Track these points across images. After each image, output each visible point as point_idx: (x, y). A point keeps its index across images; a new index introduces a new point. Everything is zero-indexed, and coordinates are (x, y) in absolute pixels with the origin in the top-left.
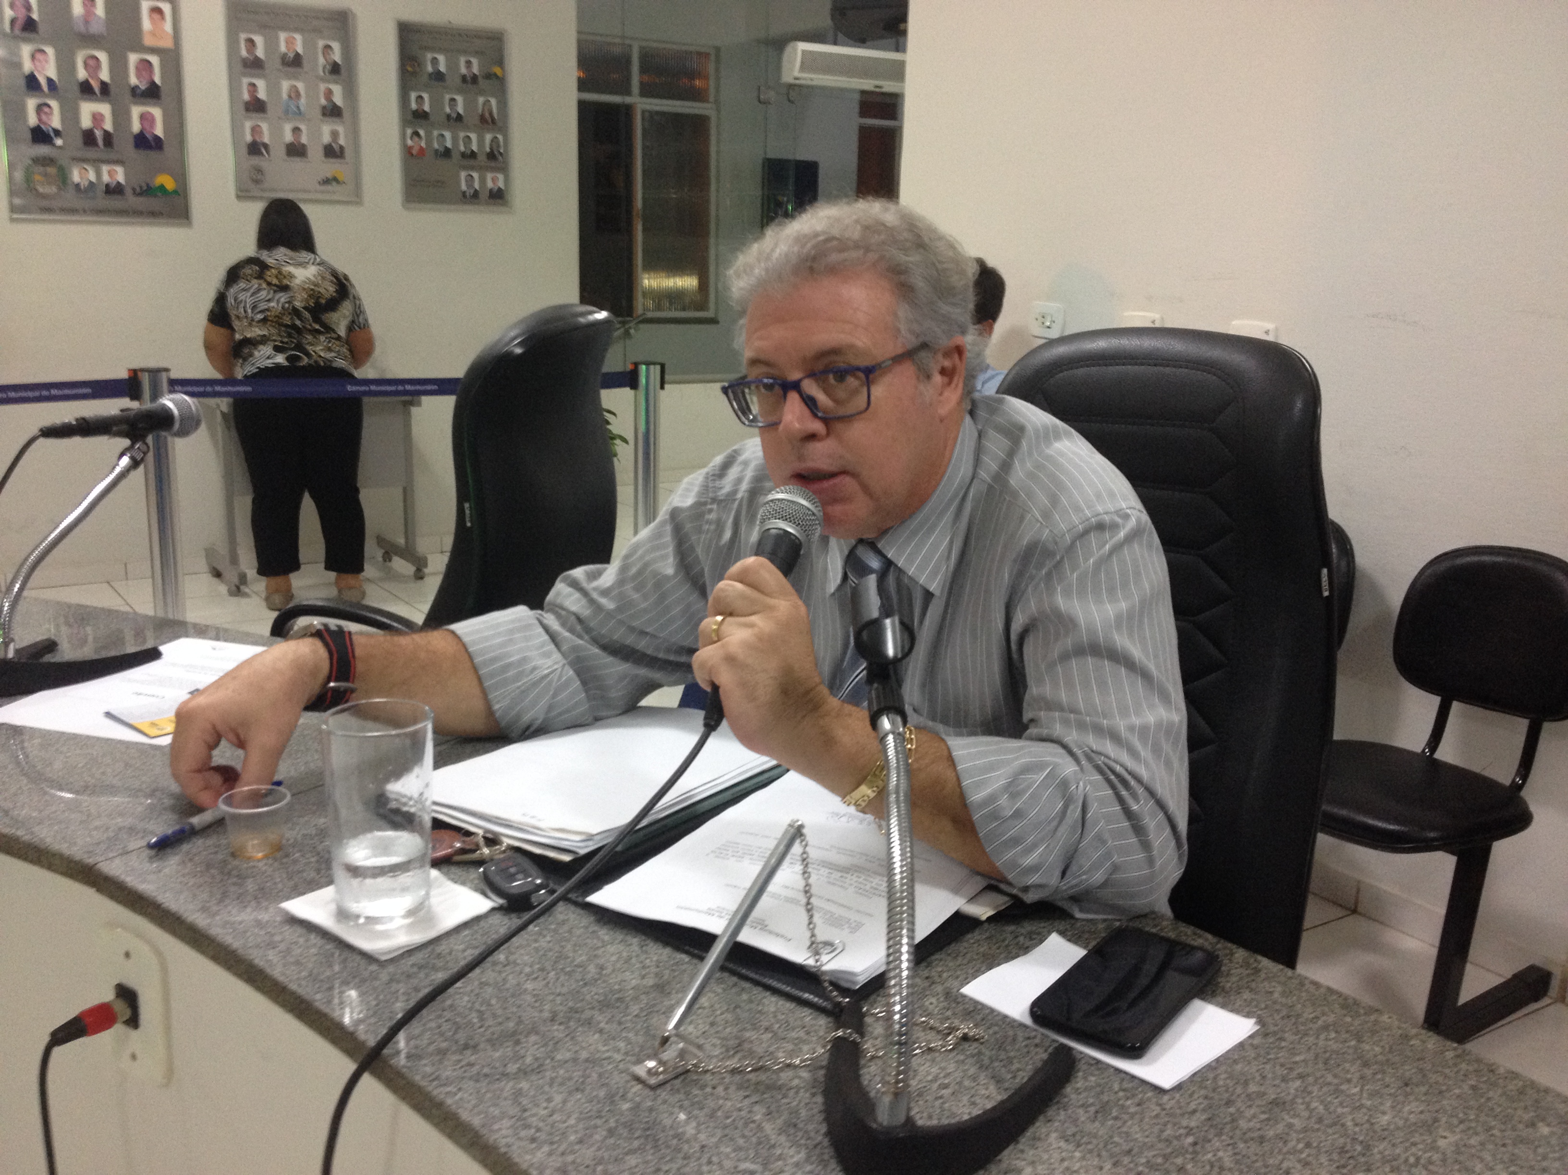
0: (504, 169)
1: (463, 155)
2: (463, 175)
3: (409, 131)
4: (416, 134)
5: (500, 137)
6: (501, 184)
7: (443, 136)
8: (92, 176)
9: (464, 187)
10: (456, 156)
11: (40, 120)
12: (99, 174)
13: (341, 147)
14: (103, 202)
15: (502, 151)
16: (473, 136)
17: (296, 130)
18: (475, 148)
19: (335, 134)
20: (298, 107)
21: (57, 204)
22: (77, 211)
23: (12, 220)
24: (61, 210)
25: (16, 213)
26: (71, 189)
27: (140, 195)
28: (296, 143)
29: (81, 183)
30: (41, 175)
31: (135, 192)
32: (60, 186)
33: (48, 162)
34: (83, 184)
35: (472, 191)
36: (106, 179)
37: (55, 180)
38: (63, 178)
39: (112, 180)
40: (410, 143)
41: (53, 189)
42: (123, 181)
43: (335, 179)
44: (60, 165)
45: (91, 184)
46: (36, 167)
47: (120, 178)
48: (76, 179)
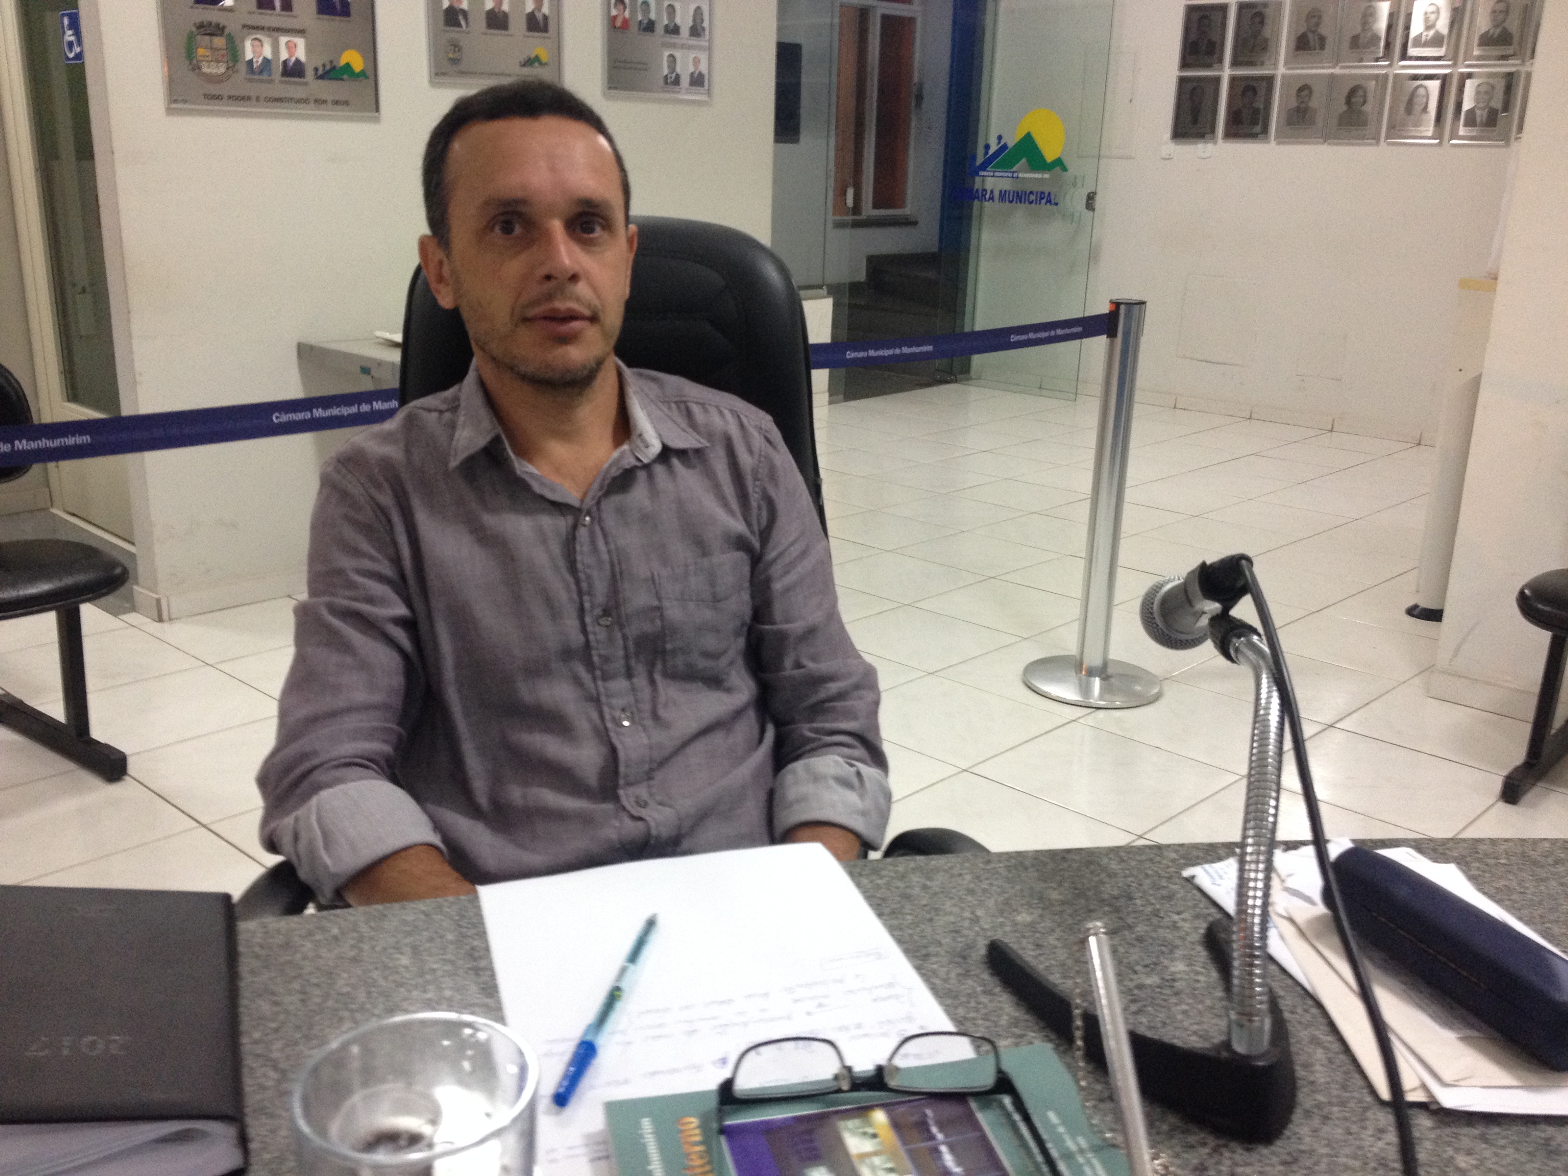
0: (707, 49)
1: (667, 29)
2: (665, 54)
5: (704, 8)
6: (703, 68)
7: (647, 3)
8: (267, 52)
9: (666, 71)
13: (546, 18)
14: (280, 87)
15: (704, 24)
16: (677, 6)
18: (677, 21)
21: (225, 89)
22: (249, 98)
23: (170, 111)
24: (230, 97)
25: (175, 101)
26: (242, 68)
27: (321, 77)
28: (497, 10)
29: (255, 60)
30: (206, 48)
31: (316, 74)
32: (231, 64)
33: (214, 30)
34: (257, 62)
35: (674, 75)
36: (284, 55)
37: (223, 56)
38: (233, 53)
39: (291, 56)
40: (614, 12)
41: (222, 69)
42: (303, 59)
43: (537, 59)
44: (229, 35)
45: (266, 61)
46: (199, 37)
47: (301, 53)
48: (249, 55)
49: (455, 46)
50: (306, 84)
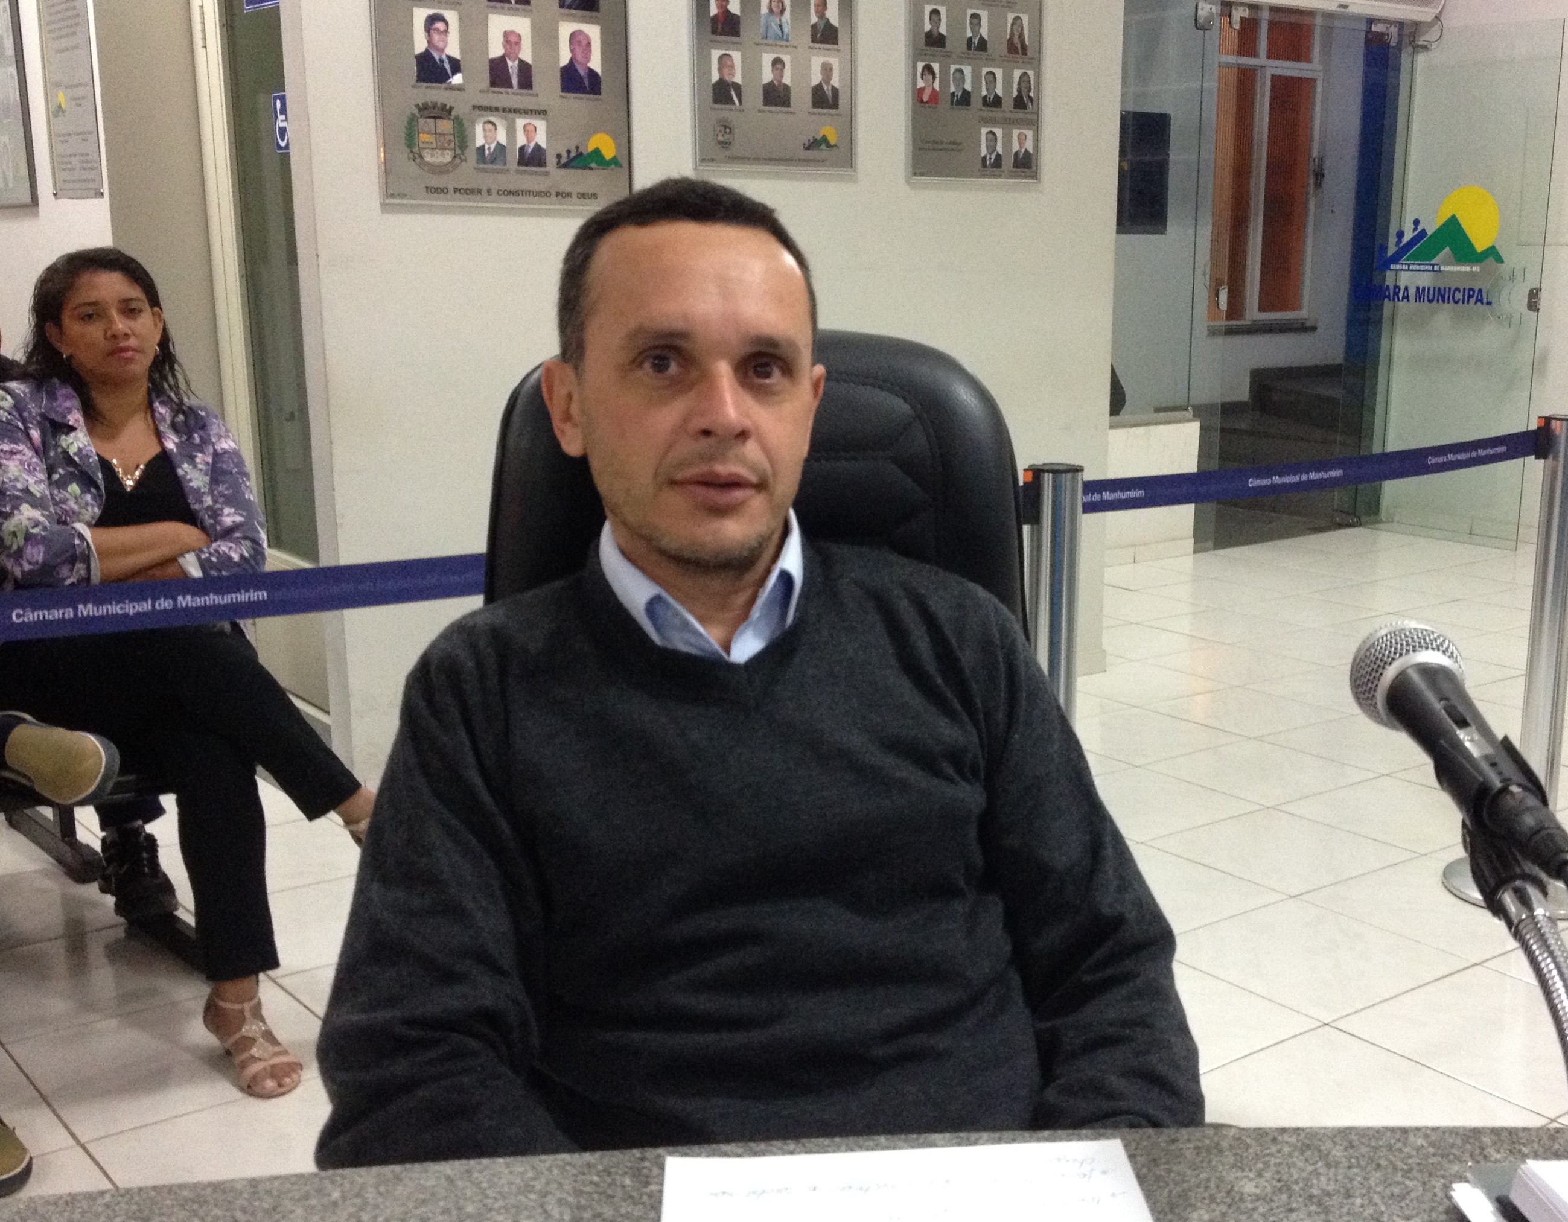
0: (1034, 123)
1: (985, 101)
2: (984, 131)
3: (920, 65)
4: (928, 69)
5: (1031, 73)
6: (1029, 146)
7: (961, 71)
8: (502, 137)
9: (984, 152)
10: (977, 103)
11: (430, 42)
12: (511, 132)
13: (835, 91)
14: (517, 178)
15: (1032, 94)
16: (999, 73)
17: (777, 62)
18: (999, 91)
19: (827, 70)
20: (781, 26)
21: (448, 181)
22: (480, 192)
23: (386, 208)
24: (456, 190)
25: (392, 196)
26: (471, 156)
27: (565, 166)
28: (776, 83)
29: (487, 147)
30: (429, 133)
31: (559, 163)
32: (458, 152)
33: (439, 112)
34: (489, 149)
35: (993, 157)
36: (521, 140)
37: (450, 142)
38: (462, 138)
39: (529, 141)
40: (921, 84)
41: (448, 157)
42: (543, 145)
43: (824, 140)
44: (457, 118)
45: (500, 148)
46: (422, 121)
47: (541, 138)
48: (480, 141)
49: (726, 127)
50: (547, 174)
